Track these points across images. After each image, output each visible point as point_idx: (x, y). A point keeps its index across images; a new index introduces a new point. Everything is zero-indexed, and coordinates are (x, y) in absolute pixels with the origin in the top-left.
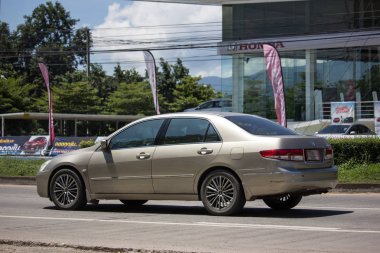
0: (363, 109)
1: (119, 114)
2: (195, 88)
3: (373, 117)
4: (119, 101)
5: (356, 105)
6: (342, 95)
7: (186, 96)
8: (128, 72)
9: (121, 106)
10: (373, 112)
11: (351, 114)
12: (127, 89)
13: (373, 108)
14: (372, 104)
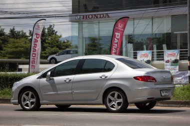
0: (157, 55)
1: (9, 58)
2: (57, 42)
3: (163, 60)
4: (10, 50)
5: (153, 52)
6: (145, 46)
7: (52, 47)
8: (19, 32)
9: (11, 53)
10: (163, 57)
11: (150, 58)
12: (14, 42)
13: (163, 55)
14: (163, 52)
